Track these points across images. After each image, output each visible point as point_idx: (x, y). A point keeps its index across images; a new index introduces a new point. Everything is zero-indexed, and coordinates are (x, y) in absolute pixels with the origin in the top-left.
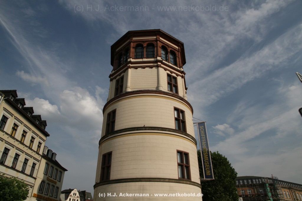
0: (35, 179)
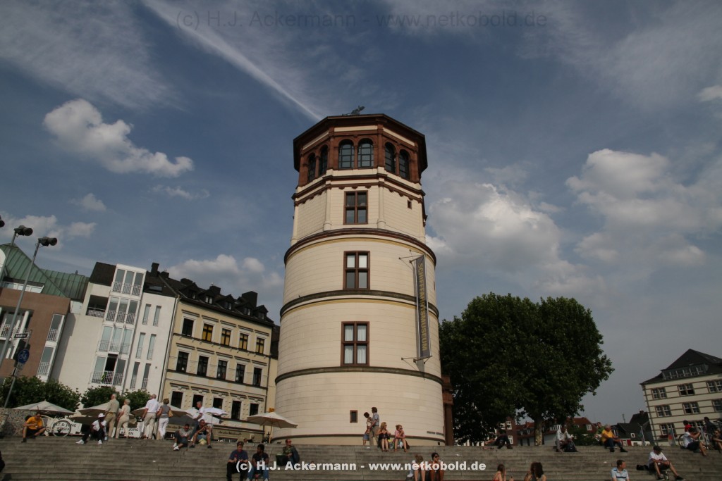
0: (266, 389)
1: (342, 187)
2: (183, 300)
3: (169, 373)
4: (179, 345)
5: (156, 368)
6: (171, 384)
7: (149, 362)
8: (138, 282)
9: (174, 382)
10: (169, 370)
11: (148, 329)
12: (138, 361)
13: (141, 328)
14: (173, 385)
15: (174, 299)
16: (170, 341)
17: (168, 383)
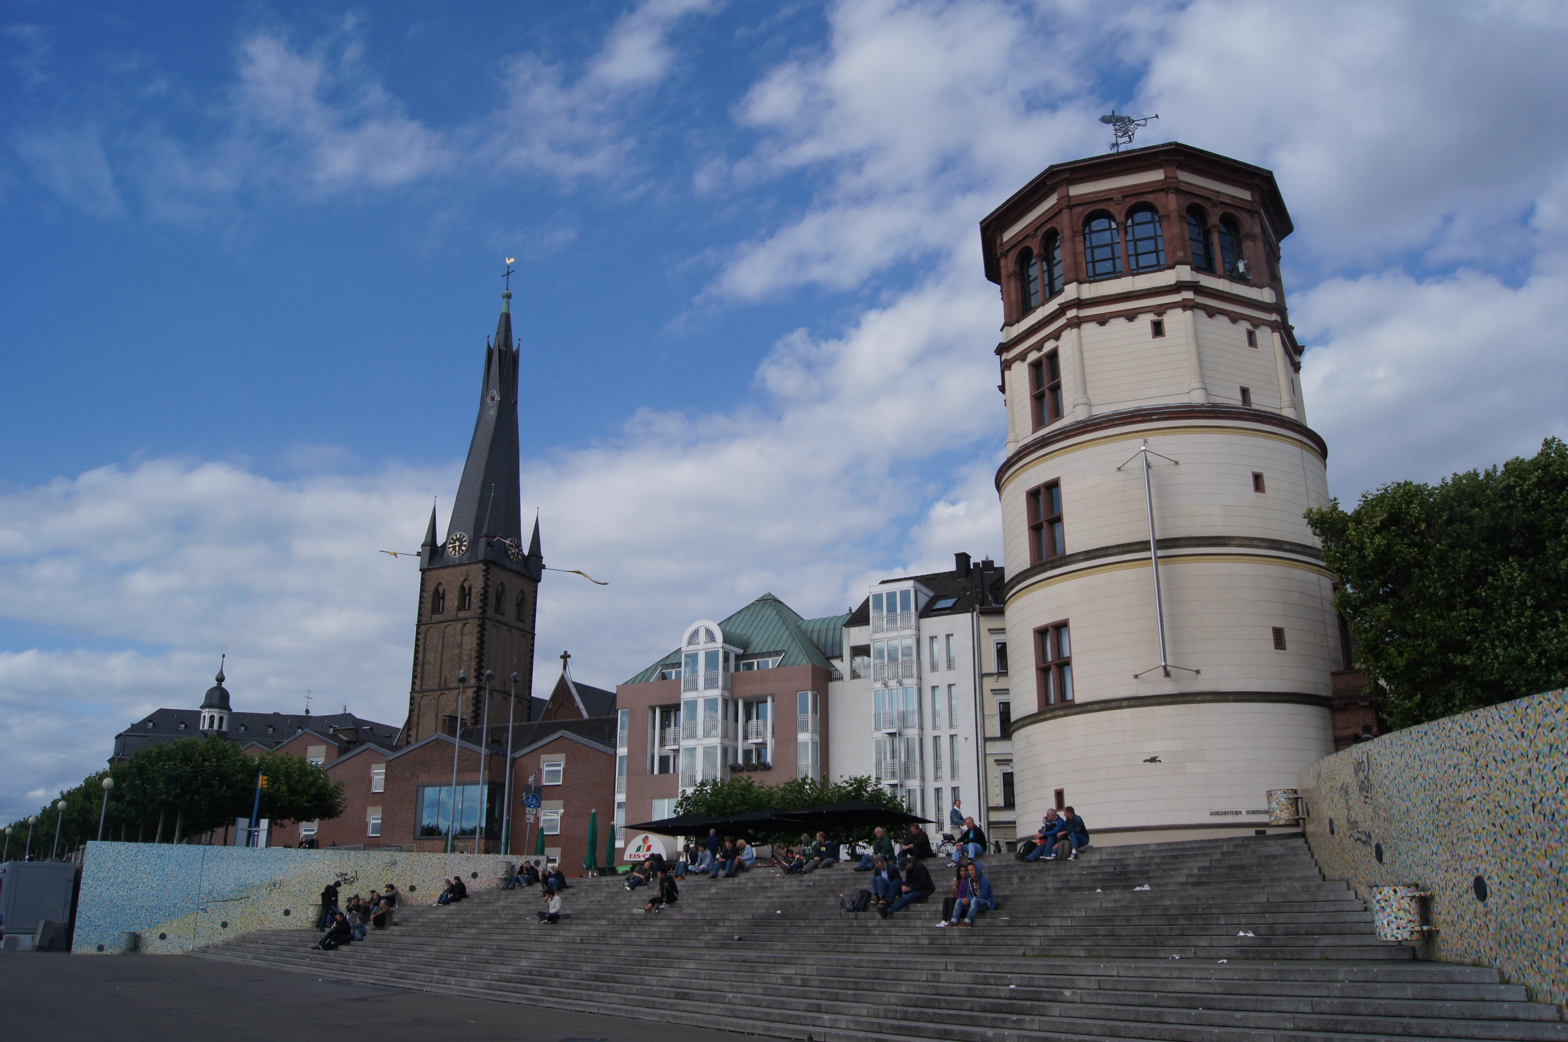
1: (1022, 357)
2: (983, 613)
3: (988, 744)
4: (995, 691)
5: (966, 739)
6: (996, 761)
7: (953, 732)
8: (905, 606)
9: (997, 758)
10: (986, 740)
11: (940, 678)
12: (936, 733)
13: (930, 679)
14: (999, 762)
15: (969, 615)
16: (978, 689)
17: (990, 761)
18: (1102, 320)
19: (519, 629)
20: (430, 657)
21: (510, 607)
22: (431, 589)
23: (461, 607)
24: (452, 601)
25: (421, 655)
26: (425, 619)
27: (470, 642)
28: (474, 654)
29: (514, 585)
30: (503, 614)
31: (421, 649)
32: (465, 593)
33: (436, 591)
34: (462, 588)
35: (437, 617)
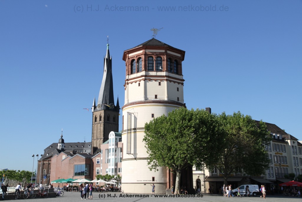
18: (132, 83)
19: (115, 124)
20: (95, 132)
21: (111, 119)
22: (94, 116)
23: (100, 120)
24: (98, 119)
25: (93, 132)
26: (94, 123)
27: (102, 128)
28: (103, 131)
29: (112, 114)
30: (109, 121)
31: (93, 130)
32: (100, 117)
33: (96, 117)
34: (100, 116)
35: (96, 123)
